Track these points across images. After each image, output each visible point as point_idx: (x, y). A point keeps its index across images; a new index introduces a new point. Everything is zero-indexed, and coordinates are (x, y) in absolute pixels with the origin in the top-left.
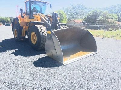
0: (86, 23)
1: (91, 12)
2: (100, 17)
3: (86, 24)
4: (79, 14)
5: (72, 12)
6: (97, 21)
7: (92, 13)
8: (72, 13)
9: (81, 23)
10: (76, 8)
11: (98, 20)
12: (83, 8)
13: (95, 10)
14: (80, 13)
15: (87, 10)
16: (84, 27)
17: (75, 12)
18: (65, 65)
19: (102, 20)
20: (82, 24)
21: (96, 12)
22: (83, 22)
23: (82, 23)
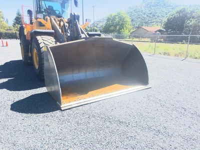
0: (165, 32)
1: (174, 12)
2: (191, 21)
3: (165, 34)
4: (158, 16)
5: (145, 14)
6: (186, 27)
7: (177, 13)
8: (146, 16)
9: (156, 32)
10: (153, 6)
11: (188, 27)
12: (165, 5)
13: (182, 7)
14: (160, 15)
15: (172, 9)
16: (162, 40)
17: (151, 14)
18: (64, 110)
19: (195, 26)
20: (158, 34)
21: (184, 11)
22: (160, 31)
23: (158, 32)
